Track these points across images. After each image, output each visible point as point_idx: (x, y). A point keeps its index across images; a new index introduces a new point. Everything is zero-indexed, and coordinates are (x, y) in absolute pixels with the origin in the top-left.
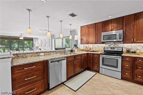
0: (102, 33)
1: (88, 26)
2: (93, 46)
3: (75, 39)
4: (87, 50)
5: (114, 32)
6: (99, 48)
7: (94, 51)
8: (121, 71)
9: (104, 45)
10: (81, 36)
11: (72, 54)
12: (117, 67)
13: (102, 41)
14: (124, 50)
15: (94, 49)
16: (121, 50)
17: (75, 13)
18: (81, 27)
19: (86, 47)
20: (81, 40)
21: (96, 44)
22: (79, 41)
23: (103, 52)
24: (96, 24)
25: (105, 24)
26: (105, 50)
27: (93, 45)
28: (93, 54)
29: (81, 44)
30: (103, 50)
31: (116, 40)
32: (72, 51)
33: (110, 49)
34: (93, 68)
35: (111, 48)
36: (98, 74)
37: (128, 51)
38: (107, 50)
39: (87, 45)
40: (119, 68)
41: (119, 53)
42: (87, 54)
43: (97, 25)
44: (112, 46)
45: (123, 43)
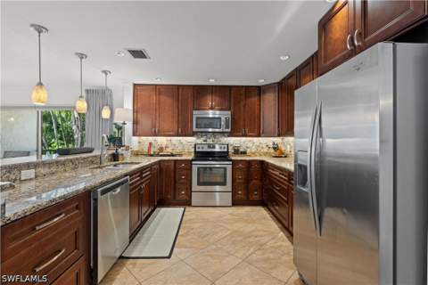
0: (195, 112)
1: (158, 88)
2: (167, 141)
3: (119, 121)
4: (152, 153)
6: (182, 146)
7: (172, 155)
9: (192, 139)
10: (135, 111)
12: (224, 184)
13: (195, 129)
14: (231, 150)
15: (169, 151)
16: (226, 150)
18: (135, 85)
19: (150, 144)
20: (135, 122)
21: (178, 135)
22: (129, 127)
23: (193, 154)
24: (178, 86)
25: (199, 93)
26: (197, 150)
27: (169, 138)
28: (175, 161)
29: (134, 135)
30: (193, 150)
31: (221, 130)
32: (115, 157)
33: (206, 149)
34: (174, 198)
35: (209, 146)
36: (188, 209)
37: (237, 152)
38: (201, 150)
39: (151, 139)
41: (223, 156)
42: (160, 161)
43: (180, 90)
44: (210, 141)
45: (229, 136)
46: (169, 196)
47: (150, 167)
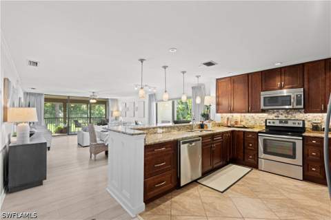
0: (262, 93)
1: (233, 80)
2: (241, 116)
3: (206, 103)
4: (229, 125)
5: (285, 92)
6: (255, 121)
7: (244, 127)
8: (301, 164)
9: (265, 115)
10: (217, 97)
11: (205, 133)
13: (262, 107)
14: (308, 125)
15: (243, 124)
16: (301, 126)
17: (214, 61)
18: (217, 79)
19: (228, 119)
20: (218, 104)
22: (213, 108)
23: (264, 128)
24: (248, 74)
25: (267, 77)
26: (268, 124)
27: (243, 114)
28: (244, 132)
29: (217, 112)
30: (264, 124)
31: (291, 107)
32: (202, 126)
33: (278, 124)
34: (244, 159)
35: (281, 121)
36: (254, 170)
37: (316, 128)
38: (272, 124)
39: (229, 115)
40: (299, 159)
41: (297, 131)
42: (233, 131)
43: (250, 77)
44: (282, 117)
45: (305, 113)
46: (239, 157)
47: (222, 134)
